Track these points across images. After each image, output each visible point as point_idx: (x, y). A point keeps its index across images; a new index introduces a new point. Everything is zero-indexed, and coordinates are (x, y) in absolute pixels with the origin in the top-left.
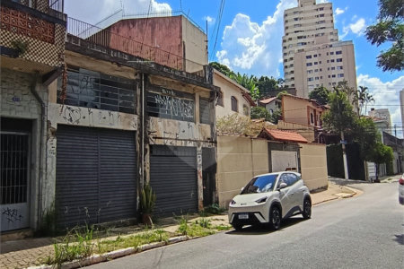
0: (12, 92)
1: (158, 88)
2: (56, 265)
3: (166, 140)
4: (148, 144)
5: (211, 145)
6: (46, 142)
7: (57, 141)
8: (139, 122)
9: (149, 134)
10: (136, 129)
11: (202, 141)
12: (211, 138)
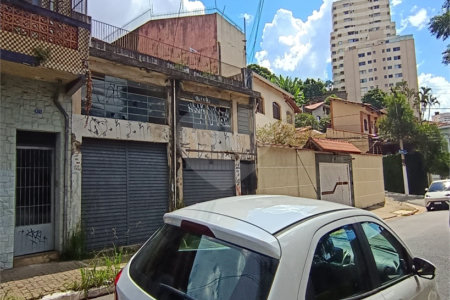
0: (34, 103)
1: (191, 95)
2: (83, 292)
3: (200, 153)
4: (180, 158)
5: (251, 157)
6: (71, 157)
7: (82, 156)
8: (171, 134)
9: (181, 146)
10: (168, 141)
11: (240, 153)
12: (251, 149)
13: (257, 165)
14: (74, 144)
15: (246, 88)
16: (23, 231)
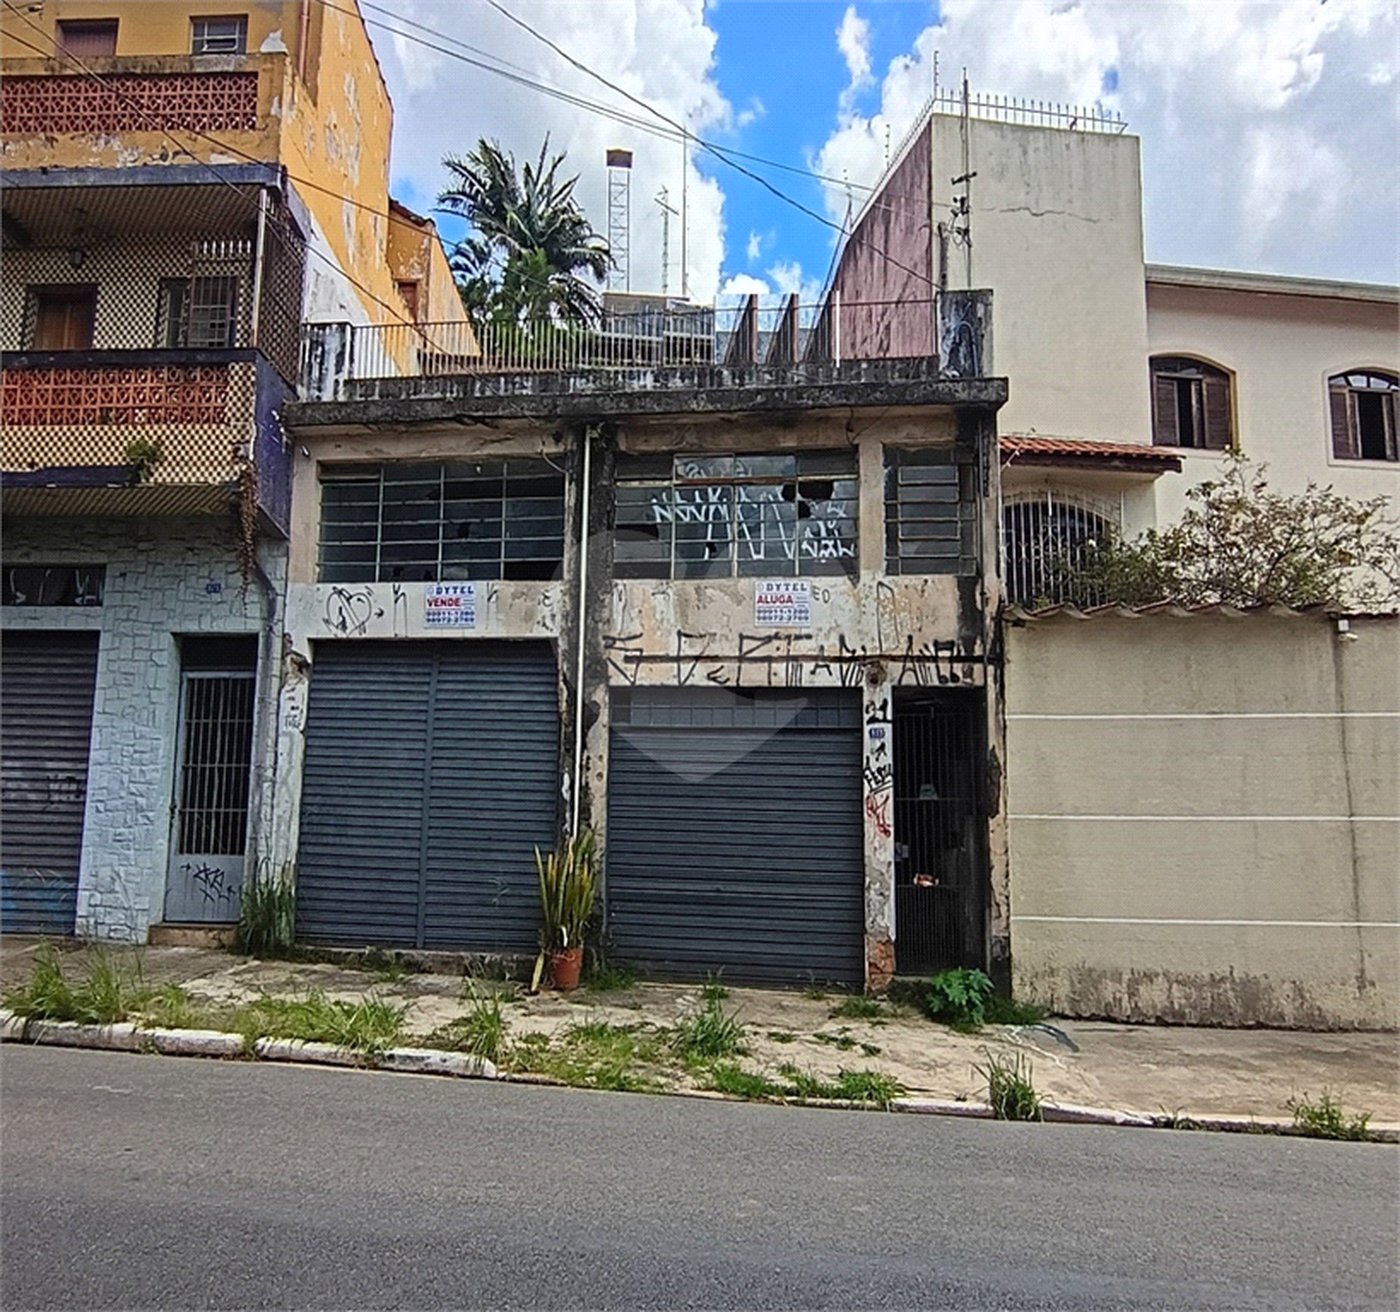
0: (205, 571)
1: (668, 463)
3: (686, 667)
4: (602, 686)
5: (964, 673)
6: (279, 693)
7: (311, 690)
8: (568, 608)
9: (607, 647)
10: (555, 633)
11: (894, 658)
12: (961, 638)
13: (1001, 706)
14: (288, 659)
15: (942, 377)
16: (188, 867)
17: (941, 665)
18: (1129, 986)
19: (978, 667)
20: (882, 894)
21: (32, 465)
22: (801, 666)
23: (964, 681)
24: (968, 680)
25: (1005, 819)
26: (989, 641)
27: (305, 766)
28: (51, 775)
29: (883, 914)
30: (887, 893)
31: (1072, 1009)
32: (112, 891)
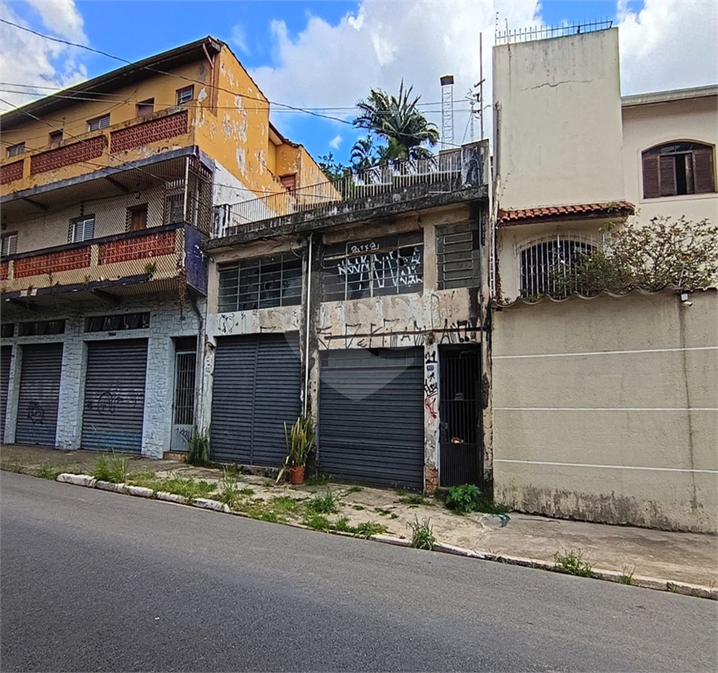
0: (180, 312)
1: (344, 247)
3: (349, 340)
4: (316, 350)
5: (471, 336)
6: (204, 359)
7: (216, 357)
8: (303, 316)
9: (318, 333)
10: (298, 328)
11: (439, 331)
12: (471, 319)
13: (489, 352)
14: (207, 345)
15: (463, 188)
16: (178, 429)
17: (461, 333)
18: (554, 498)
19: (478, 333)
20: (432, 446)
21: (119, 277)
22: (397, 337)
23: (471, 341)
24: (474, 340)
25: (491, 409)
26: (484, 319)
27: (213, 388)
28: (136, 393)
29: (432, 456)
30: (434, 446)
31: (524, 508)
32: (152, 438)
